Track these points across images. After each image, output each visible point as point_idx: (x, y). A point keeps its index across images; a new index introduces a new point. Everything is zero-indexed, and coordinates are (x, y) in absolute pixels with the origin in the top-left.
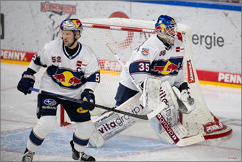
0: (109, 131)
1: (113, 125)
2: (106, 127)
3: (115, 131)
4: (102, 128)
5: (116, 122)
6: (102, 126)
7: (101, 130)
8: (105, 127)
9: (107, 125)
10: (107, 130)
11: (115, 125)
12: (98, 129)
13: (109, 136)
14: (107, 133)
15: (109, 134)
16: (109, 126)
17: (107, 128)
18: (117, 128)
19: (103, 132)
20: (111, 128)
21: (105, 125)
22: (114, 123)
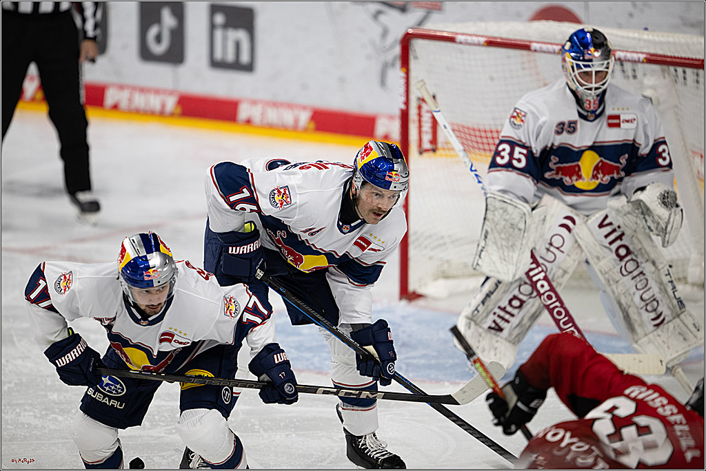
0: (514, 321)
1: (516, 303)
2: (502, 314)
3: (529, 315)
4: (494, 321)
5: (521, 293)
6: (492, 317)
7: (493, 325)
8: (499, 316)
9: (504, 309)
10: (508, 321)
11: (522, 302)
12: (486, 326)
13: (519, 332)
14: (511, 326)
15: (517, 329)
16: (509, 309)
17: (507, 317)
18: (529, 306)
19: (500, 329)
20: (515, 312)
21: (497, 310)
22: (515, 298)
